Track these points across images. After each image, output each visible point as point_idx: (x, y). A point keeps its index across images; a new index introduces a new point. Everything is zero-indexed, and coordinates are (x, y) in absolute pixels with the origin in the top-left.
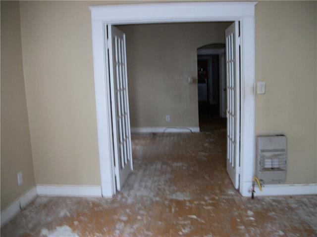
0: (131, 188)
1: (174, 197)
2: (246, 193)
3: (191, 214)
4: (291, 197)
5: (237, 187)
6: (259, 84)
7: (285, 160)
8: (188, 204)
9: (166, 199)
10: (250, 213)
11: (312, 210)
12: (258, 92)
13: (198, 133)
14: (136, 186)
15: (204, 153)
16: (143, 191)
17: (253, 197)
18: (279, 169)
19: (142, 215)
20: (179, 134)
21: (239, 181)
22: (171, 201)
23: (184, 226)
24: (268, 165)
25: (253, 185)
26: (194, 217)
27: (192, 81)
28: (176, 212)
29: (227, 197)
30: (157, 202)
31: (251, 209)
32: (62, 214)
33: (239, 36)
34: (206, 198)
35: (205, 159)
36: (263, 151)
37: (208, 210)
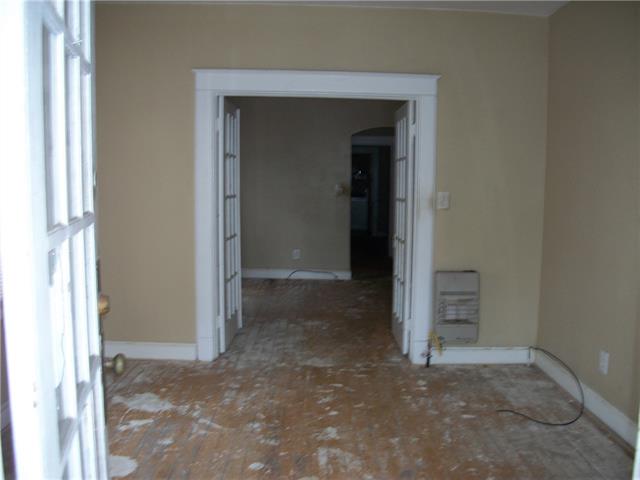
0: (241, 351)
1: (309, 363)
2: (418, 360)
3: (335, 382)
4: (485, 366)
5: (405, 352)
6: (440, 194)
7: (475, 308)
8: (330, 371)
9: (296, 365)
10: (421, 382)
11: (513, 380)
12: (439, 207)
13: (348, 282)
14: (248, 348)
15: (355, 310)
16: (260, 354)
17: (428, 365)
18: (466, 322)
19: (262, 383)
20: (315, 282)
21: (409, 341)
22: (306, 368)
23: (325, 395)
24: (451, 315)
25: (429, 346)
26: (340, 385)
27: (341, 189)
28: (311, 380)
29: (389, 365)
30: (282, 369)
31: (423, 379)
32: (138, 379)
33: (414, 122)
34: (358, 365)
35: (359, 317)
36: (443, 294)
37: (360, 379)
